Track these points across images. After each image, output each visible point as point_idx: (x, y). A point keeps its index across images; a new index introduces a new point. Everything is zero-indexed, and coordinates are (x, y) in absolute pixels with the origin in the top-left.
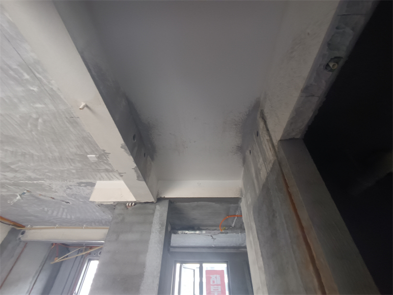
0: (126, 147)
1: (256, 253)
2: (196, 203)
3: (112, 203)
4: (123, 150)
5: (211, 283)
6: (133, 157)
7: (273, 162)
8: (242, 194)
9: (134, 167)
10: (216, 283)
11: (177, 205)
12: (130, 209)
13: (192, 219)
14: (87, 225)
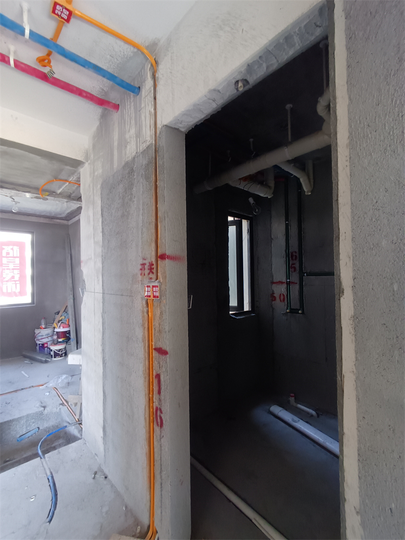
2: (5, 147)
5: (4, 254)
7: (148, 143)
8: (87, 158)
10: (11, 255)
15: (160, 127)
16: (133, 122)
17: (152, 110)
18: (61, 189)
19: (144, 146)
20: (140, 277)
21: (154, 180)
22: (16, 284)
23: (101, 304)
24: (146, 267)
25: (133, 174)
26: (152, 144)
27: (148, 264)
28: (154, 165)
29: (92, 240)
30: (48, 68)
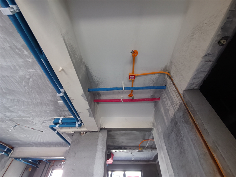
0: (85, 96)
1: (167, 165)
3: (71, 132)
6: (88, 102)
7: (179, 104)
8: (154, 126)
9: (88, 109)
11: (112, 133)
12: (83, 135)
13: (121, 142)
14: (53, 146)
15: (182, 93)
16: (168, 100)
17: (175, 89)
18: (147, 145)
19: (178, 106)
21: (192, 122)
25: (177, 124)
26: (181, 103)
28: (188, 113)
30: (132, 97)
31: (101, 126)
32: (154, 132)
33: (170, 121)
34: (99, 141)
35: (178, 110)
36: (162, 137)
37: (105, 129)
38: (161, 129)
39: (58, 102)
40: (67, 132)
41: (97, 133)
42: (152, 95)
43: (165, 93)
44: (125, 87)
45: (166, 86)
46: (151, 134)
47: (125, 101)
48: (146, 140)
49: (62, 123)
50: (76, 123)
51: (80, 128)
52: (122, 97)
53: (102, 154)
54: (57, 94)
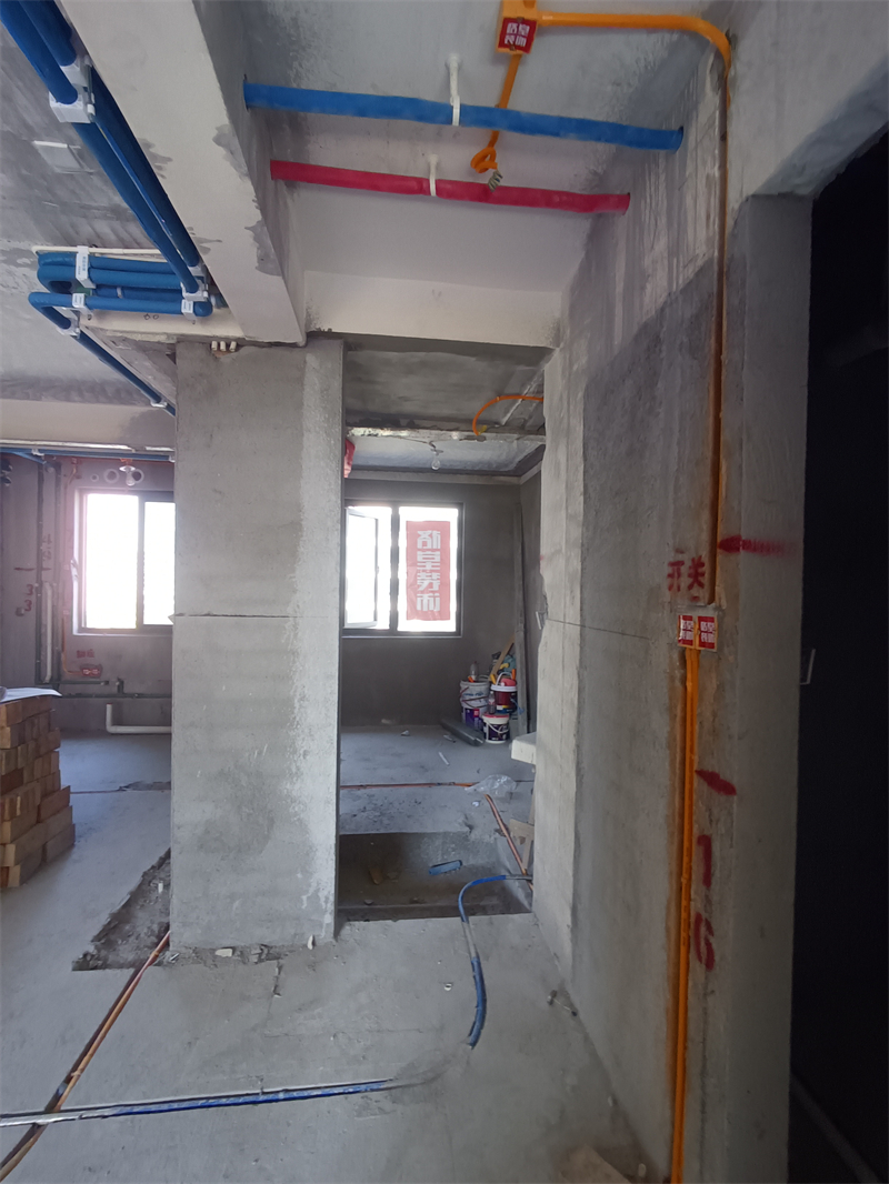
0: (236, 143)
1: (569, 488)
2: (422, 354)
3: (163, 339)
4: (221, 151)
5: (420, 546)
6: (253, 184)
7: (700, 262)
8: (557, 339)
9: (253, 223)
10: (429, 546)
11: (362, 356)
12: (225, 359)
13: (400, 398)
14: (56, 397)
15: (736, 206)
16: (663, 221)
17: (716, 173)
18: (509, 415)
19: (690, 272)
20: (667, 595)
21: (713, 352)
22: (435, 597)
23: (578, 649)
24: (684, 569)
25: (657, 349)
26: (710, 261)
27: (688, 563)
28: (714, 312)
29: (563, 513)
30: (491, 172)
31: (309, 321)
32: (553, 370)
33: (635, 329)
34: (307, 389)
35: (688, 289)
36: (580, 395)
37: (330, 335)
38: (584, 360)
39: (37, 143)
40: (139, 338)
41: (296, 353)
42: (595, 173)
43: (663, 177)
44: (469, 103)
45: (682, 129)
46: (534, 373)
47: (452, 191)
48: (508, 396)
49: (99, 287)
50: (185, 294)
51: (202, 323)
52: (433, 159)
53: (329, 442)
54: (54, 104)
